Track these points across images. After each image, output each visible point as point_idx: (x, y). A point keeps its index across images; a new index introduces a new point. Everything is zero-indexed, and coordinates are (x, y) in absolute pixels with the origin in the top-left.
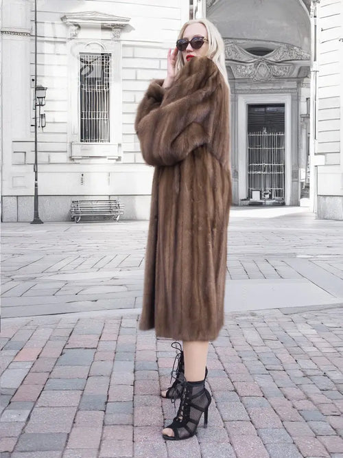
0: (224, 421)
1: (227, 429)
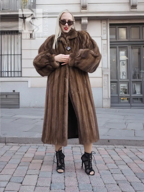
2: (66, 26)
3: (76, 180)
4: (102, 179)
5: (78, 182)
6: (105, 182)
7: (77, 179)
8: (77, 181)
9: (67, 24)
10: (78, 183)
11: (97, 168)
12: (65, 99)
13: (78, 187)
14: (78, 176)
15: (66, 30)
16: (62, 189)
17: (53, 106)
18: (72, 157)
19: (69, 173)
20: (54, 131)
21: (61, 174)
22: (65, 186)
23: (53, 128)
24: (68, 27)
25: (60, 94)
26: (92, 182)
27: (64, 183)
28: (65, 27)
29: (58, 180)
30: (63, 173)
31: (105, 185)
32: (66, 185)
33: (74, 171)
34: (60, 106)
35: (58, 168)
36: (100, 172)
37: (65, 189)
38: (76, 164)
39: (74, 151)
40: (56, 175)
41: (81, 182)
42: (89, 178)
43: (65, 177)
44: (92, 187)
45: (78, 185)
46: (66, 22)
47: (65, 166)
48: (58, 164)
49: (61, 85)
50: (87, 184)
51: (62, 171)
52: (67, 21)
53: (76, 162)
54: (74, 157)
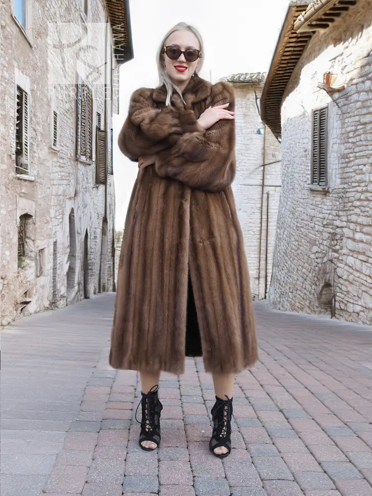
0: (262, 480)
1: (266, 490)
2: (182, 62)
3: (190, 469)
4: (255, 467)
5: (195, 474)
6: (264, 476)
7: (191, 467)
8: (192, 471)
9: (182, 58)
10: (194, 477)
11: (243, 438)
12: (180, 254)
13: (193, 486)
14: (193, 458)
15: (181, 72)
16: (152, 493)
17: (148, 271)
18: (180, 409)
19: (171, 451)
20: (148, 337)
21: (149, 454)
22: (160, 484)
23: (147, 329)
24: (185, 65)
25: (166, 240)
26: (229, 474)
27: (158, 476)
28: (177, 64)
29: (144, 468)
30: (155, 452)
31: (263, 483)
32: (162, 482)
33: (185, 445)
34: (166, 271)
35: (143, 436)
36: (252, 448)
37: (159, 491)
38: (188, 427)
39: (185, 394)
40: (137, 455)
41: (200, 475)
42: (221, 465)
43: (159, 460)
44: (230, 487)
45: (194, 481)
46: (181, 52)
47: (162, 431)
48: (143, 425)
49: (171, 219)
50: (217, 478)
51: (154, 445)
52: (183, 50)
53: (189, 420)
54: (185, 409)
